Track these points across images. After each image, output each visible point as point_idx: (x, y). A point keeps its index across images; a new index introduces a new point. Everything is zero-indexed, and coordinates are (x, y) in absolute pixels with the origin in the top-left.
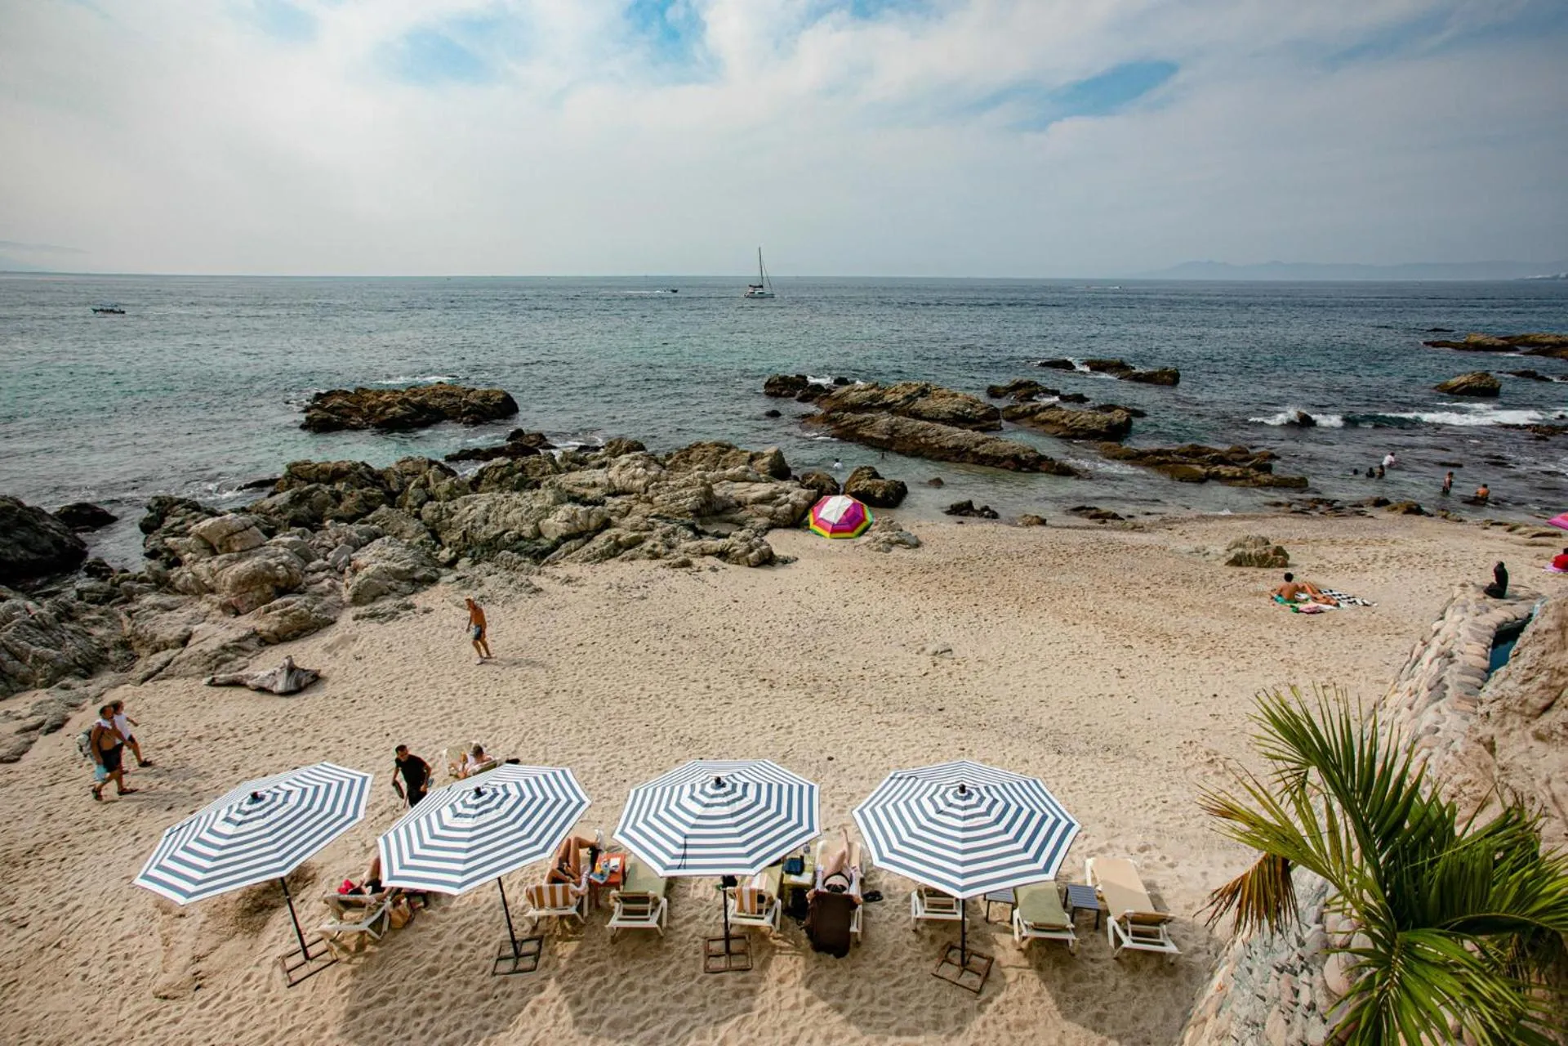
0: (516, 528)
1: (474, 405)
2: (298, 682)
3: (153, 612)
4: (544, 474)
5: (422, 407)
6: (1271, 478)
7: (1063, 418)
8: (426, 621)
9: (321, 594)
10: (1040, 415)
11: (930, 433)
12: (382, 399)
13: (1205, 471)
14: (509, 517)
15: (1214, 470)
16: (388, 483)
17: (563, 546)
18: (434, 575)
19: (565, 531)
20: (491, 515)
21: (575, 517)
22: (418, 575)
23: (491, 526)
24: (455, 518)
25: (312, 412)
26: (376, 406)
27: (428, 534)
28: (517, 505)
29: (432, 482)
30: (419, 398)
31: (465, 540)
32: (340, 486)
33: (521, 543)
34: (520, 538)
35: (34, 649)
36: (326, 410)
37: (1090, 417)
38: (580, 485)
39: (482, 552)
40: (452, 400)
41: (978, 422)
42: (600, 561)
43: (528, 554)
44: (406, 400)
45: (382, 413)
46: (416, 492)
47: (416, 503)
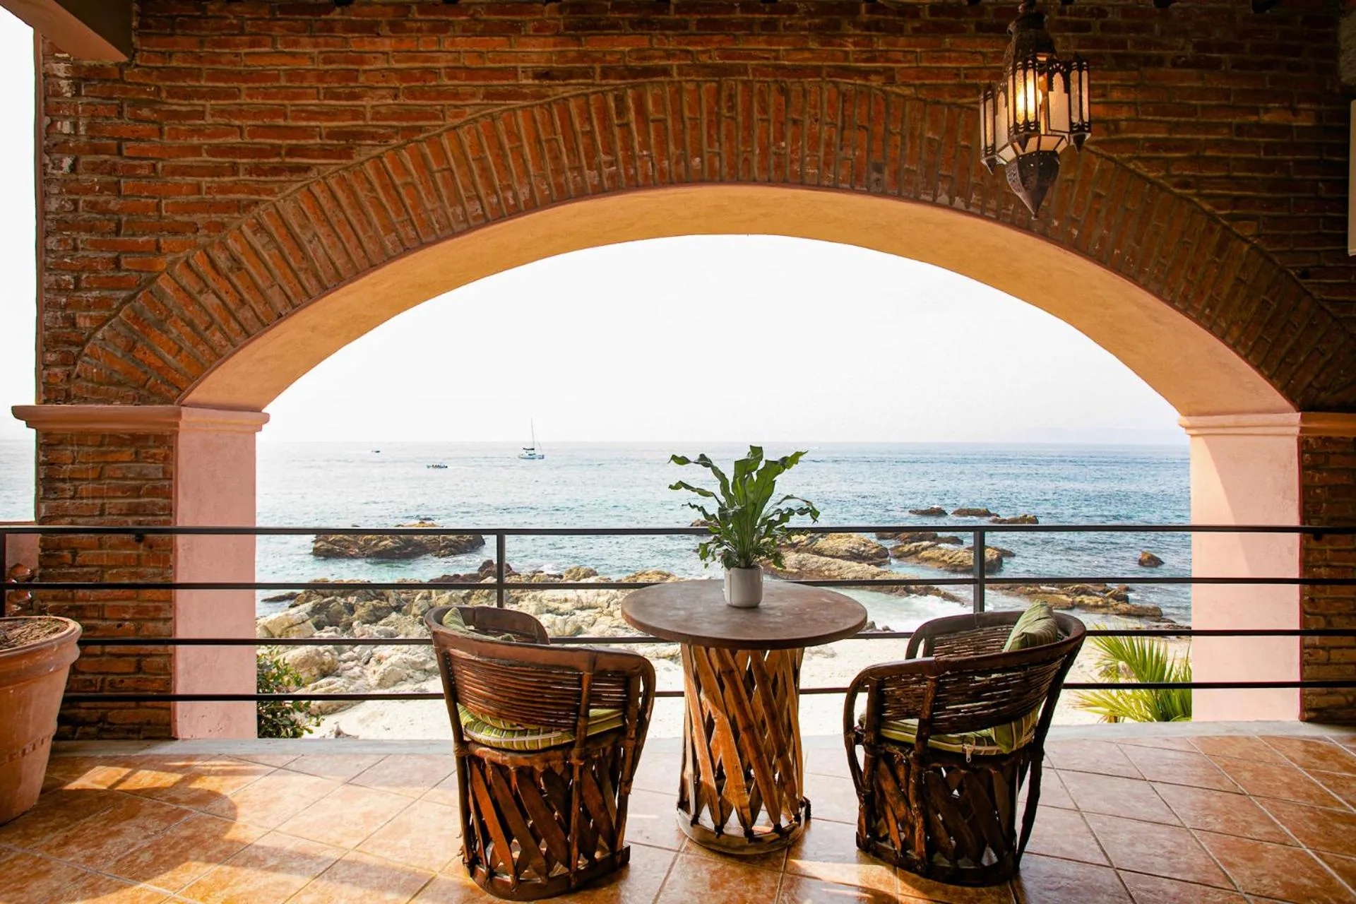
1: (450, 540)
5: (409, 541)
6: (1128, 606)
7: (943, 555)
9: (354, 678)
10: (923, 553)
11: (833, 567)
13: (1070, 600)
15: (1078, 599)
22: (428, 667)
25: (319, 545)
26: (371, 540)
32: (352, 599)
36: (330, 542)
37: (966, 554)
38: (554, 601)
40: (431, 537)
41: (871, 559)
45: (376, 545)
46: (421, 603)
47: (419, 613)
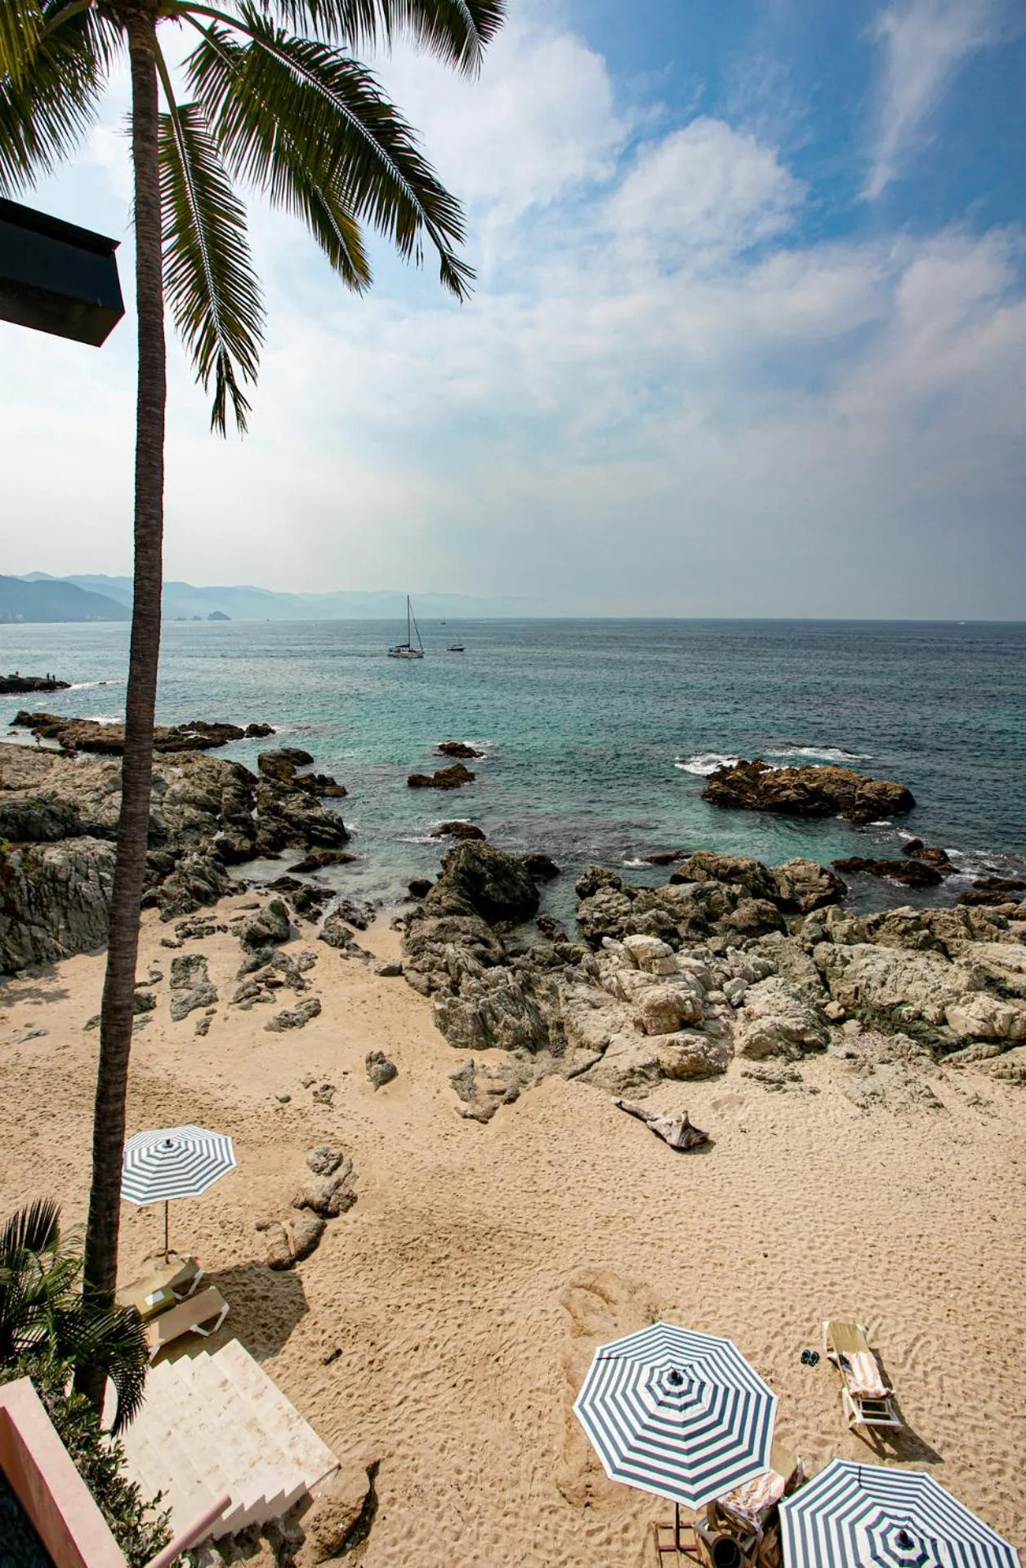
0: (917, 1004)
1: (869, 799)
2: (688, 1141)
3: (584, 1006)
4: (954, 936)
5: (816, 793)
8: (812, 1105)
9: (717, 1035)
12: (779, 780)
14: (911, 989)
16: (779, 888)
17: (972, 1047)
18: (821, 1040)
19: (978, 1031)
20: (890, 978)
21: (993, 1017)
22: (807, 1038)
23: (887, 990)
24: (848, 968)
25: (715, 785)
26: (772, 787)
27: (816, 977)
28: (923, 978)
29: (829, 918)
30: (814, 785)
31: (856, 997)
32: (736, 889)
33: (919, 1024)
34: (919, 1016)
35: (506, 1016)
36: (728, 784)
38: (1001, 964)
39: (873, 1017)
40: (846, 789)
42: (1018, 1084)
43: (925, 1042)
44: (802, 786)
45: (777, 793)
46: (812, 926)
47: (809, 937)
